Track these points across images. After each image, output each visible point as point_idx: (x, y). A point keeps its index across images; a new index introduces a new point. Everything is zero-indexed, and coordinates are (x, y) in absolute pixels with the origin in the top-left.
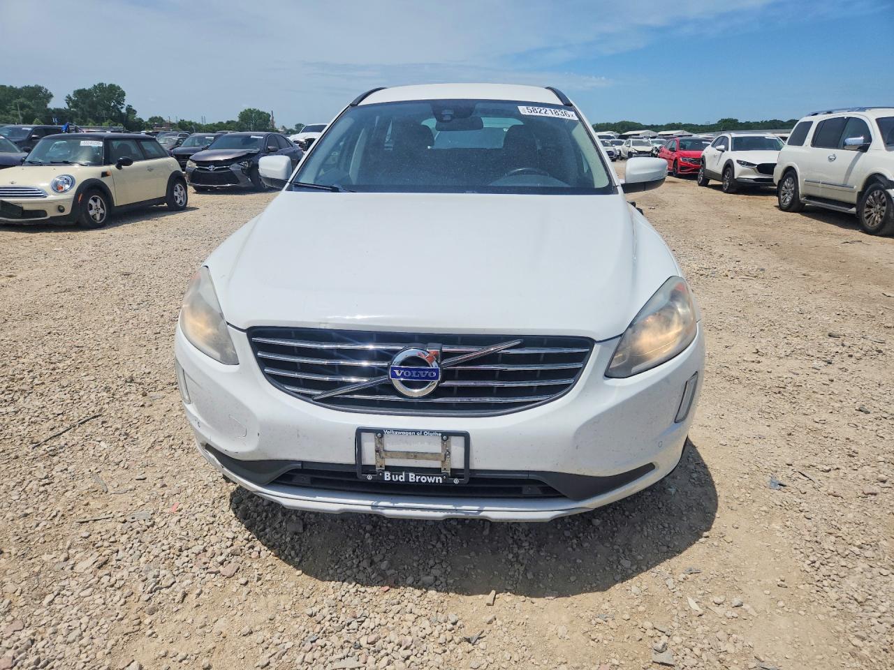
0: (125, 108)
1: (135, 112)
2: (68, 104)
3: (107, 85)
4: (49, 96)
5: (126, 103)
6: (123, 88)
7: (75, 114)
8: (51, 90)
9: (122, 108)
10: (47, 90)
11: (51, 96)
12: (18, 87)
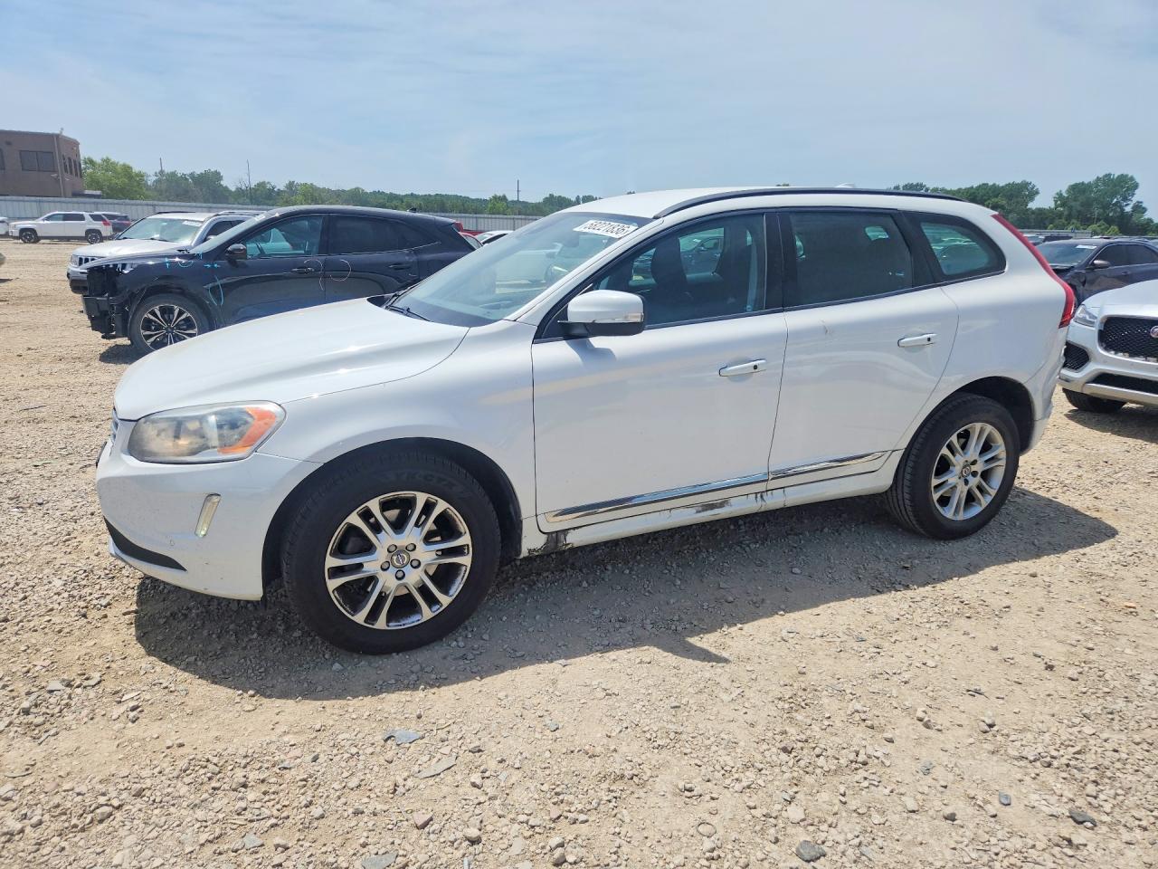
0: (1131, 205)
1: (1145, 210)
2: (1056, 202)
3: (1116, 176)
4: (1033, 194)
5: (1135, 199)
6: (1138, 180)
7: (1060, 215)
8: (1038, 186)
9: (1127, 205)
10: (1034, 186)
11: (1037, 193)
12: (1001, 185)
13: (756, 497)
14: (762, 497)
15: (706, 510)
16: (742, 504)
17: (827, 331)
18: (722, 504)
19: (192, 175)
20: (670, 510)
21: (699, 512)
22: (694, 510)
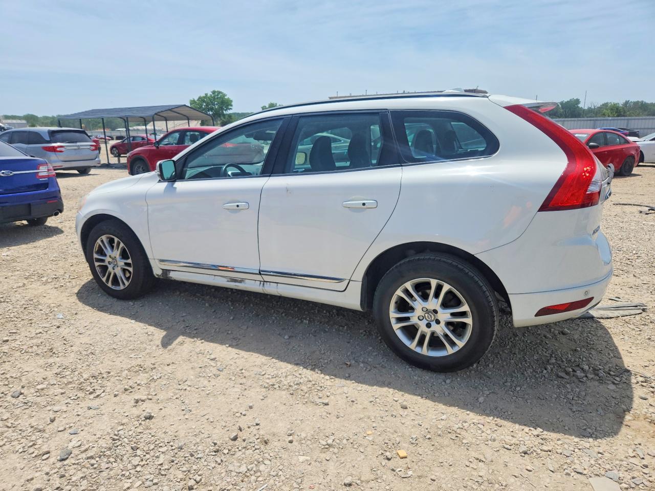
13: (260, 283)
14: (263, 284)
15: (232, 282)
16: (252, 285)
17: (288, 190)
18: (241, 281)
19: (562, 103)
20: (215, 275)
21: (228, 281)
22: (226, 280)
